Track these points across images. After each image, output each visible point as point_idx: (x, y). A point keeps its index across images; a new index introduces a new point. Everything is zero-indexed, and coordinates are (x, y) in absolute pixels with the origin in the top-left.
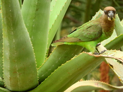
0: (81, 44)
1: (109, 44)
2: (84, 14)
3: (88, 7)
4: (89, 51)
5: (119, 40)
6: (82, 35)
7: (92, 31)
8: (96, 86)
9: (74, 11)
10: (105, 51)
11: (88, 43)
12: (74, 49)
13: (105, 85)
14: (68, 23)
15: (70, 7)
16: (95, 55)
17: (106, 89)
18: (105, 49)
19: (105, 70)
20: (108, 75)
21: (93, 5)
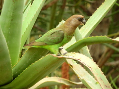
1: (69, 48)
2: (48, 24)
3: (52, 18)
4: (53, 53)
5: (77, 44)
6: (47, 40)
7: (55, 37)
8: (59, 82)
10: (66, 53)
13: (66, 81)
14: (35, 32)
16: (58, 57)
17: (67, 84)
18: (66, 52)
19: (66, 69)
20: (68, 73)
21: (56, 17)
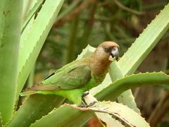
0: (61, 93)
1: (100, 93)
2: (65, 53)
3: (72, 41)
4: (72, 103)
5: (114, 87)
6: (62, 81)
7: (76, 76)
9: (53, 47)
10: (95, 102)
11: (71, 91)
12: (53, 100)
14: (44, 64)
15: (47, 42)
16: (81, 108)
18: (95, 100)
